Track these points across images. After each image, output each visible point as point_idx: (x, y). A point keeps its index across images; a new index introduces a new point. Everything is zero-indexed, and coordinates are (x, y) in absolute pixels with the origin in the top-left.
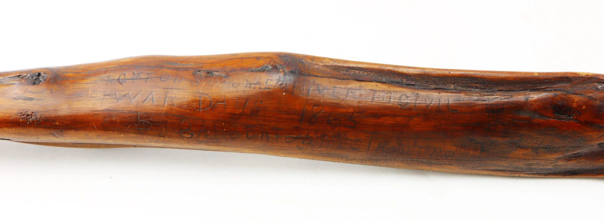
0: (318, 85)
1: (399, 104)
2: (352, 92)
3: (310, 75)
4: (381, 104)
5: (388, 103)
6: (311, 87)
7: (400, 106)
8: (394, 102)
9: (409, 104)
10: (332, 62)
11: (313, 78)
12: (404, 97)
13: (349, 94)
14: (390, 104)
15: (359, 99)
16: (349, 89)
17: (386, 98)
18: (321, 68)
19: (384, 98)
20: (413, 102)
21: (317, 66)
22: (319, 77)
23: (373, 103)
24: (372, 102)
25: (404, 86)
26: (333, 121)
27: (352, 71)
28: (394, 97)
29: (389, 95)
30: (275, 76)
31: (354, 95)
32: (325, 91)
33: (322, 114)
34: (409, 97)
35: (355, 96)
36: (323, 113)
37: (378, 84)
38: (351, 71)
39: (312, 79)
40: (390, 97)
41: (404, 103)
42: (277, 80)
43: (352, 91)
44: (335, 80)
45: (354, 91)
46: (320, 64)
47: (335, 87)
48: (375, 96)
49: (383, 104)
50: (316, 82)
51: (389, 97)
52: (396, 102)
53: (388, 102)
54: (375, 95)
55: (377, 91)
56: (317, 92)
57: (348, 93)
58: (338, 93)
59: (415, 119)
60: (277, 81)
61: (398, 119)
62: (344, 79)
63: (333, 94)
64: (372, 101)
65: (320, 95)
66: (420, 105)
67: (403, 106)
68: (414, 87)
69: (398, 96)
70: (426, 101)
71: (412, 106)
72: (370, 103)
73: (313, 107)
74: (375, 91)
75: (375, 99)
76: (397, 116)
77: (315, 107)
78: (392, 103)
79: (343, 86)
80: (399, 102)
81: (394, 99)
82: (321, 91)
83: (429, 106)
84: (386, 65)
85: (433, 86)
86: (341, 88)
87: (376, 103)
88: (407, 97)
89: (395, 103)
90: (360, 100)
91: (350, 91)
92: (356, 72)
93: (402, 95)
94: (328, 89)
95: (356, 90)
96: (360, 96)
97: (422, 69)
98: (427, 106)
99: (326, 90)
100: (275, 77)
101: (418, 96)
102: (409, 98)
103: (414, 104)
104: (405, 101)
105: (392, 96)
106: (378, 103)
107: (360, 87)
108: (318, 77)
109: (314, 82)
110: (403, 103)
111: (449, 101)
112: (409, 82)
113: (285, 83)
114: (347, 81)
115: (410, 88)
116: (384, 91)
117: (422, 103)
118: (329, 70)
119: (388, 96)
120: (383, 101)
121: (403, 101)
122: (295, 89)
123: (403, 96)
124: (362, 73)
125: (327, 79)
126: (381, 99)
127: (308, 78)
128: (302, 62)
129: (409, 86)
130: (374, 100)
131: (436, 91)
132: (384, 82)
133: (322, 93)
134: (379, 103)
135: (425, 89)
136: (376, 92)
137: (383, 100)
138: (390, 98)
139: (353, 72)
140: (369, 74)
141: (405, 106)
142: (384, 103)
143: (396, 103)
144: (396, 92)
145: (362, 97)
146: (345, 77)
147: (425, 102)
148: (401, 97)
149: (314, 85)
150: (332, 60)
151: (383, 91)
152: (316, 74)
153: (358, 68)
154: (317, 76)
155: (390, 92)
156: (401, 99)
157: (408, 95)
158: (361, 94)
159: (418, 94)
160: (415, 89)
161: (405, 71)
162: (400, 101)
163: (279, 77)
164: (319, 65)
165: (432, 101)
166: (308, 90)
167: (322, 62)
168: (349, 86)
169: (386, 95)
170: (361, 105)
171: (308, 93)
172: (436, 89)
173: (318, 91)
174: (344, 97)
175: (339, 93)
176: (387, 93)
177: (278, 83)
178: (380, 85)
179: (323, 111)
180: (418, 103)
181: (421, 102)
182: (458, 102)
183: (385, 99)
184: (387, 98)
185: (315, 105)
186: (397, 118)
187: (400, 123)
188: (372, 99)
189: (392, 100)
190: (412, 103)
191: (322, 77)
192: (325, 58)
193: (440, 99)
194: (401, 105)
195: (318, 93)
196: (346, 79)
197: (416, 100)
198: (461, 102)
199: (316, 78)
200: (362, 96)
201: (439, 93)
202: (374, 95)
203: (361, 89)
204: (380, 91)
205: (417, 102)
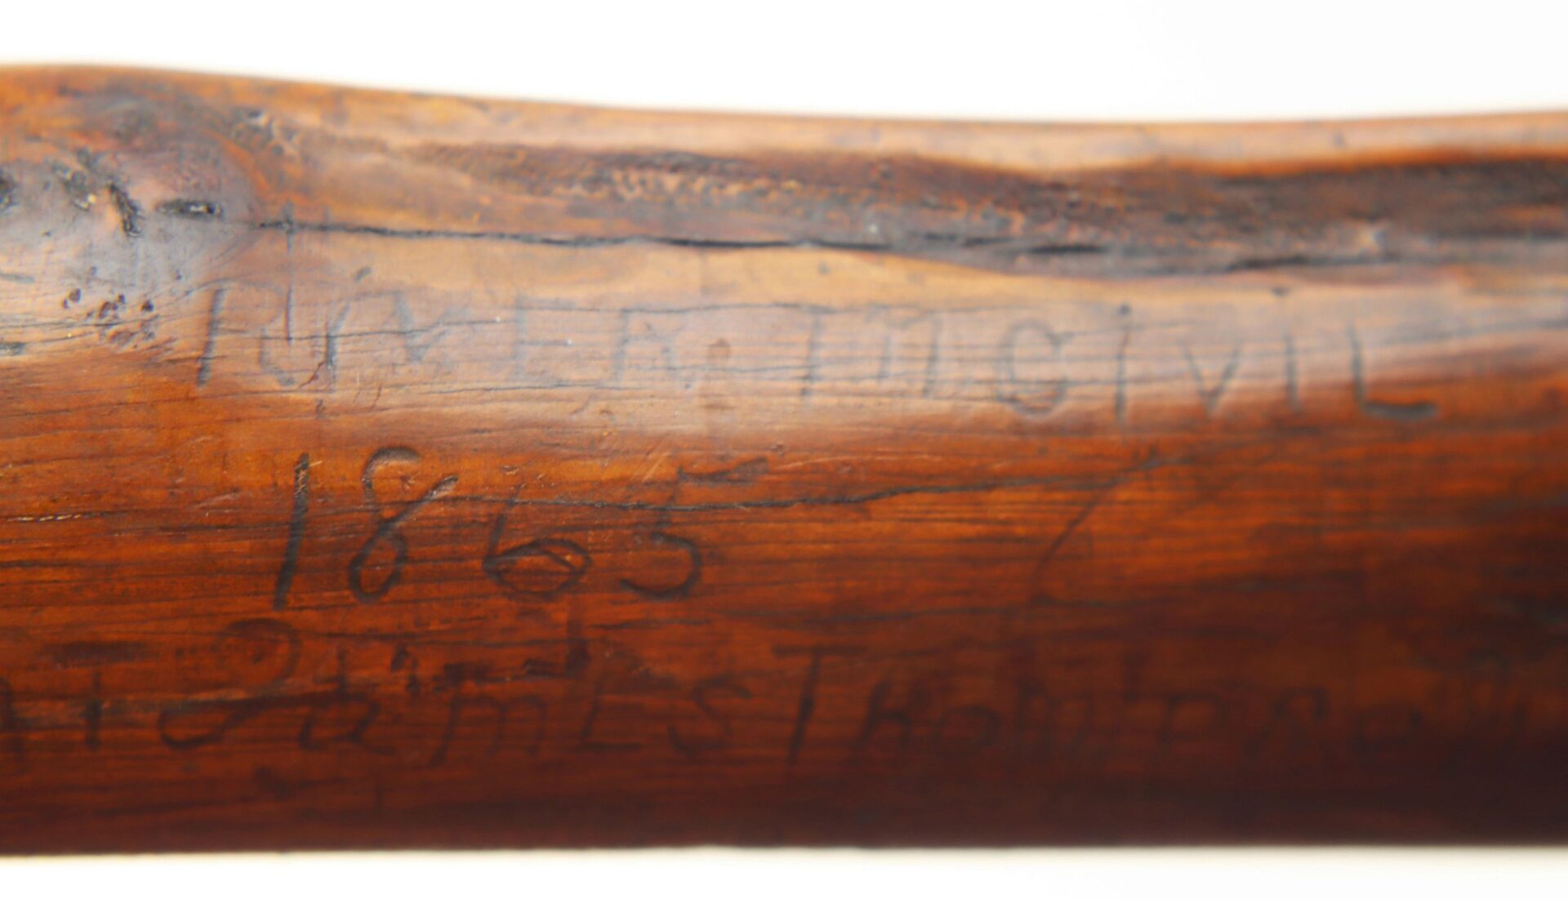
0: (397, 294)
1: (1000, 398)
2: (650, 332)
3: (324, 228)
4: (870, 402)
5: (925, 392)
6: (342, 315)
7: (1009, 409)
8: (963, 382)
9: (1073, 391)
10: (478, 119)
11: (352, 242)
12: (1027, 344)
13: (632, 349)
14: (938, 398)
15: (708, 378)
16: (625, 311)
17: (902, 358)
18: (409, 170)
19: (885, 359)
20: (1104, 370)
21: (373, 159)
22: (393, 233)
23: (815, 400)
24: (804, 392)
25: (1023, 261)
26: (526, 561)
27: (634, 176)
28: (958, 347)
29: (920, 334)
30: (46, 245)
31: (666, 350)
32: (454, 335)
33: (440, 510)
34: (1069, 335)
35: (677, 363)
36: (444, 500)
37: (832, 258)
38: (625, 179)
39: (342, 253)
40: (934, 346)
41: (1040, 382)
42: (70, 272)
43: (649, 327)
44: (516, 248)
45: (658, 321)
46: (397, 139)
47: (520, 305)
48: (822, 353)
49: (886, 400)
50: (380, 273)
51: (924, 352)
52: (979, 382)
53: (919, 386)
54: (823, 339)
55: (828, 311)
56: (390, 350)
57: (625, 341)
58: (547, 344)
59: (1123, 495)
60: (72, 283)
61: (1003, 504)
62: (582, 241)
63: (514, 356)
64: (807, 384)
65: (416, 366)
66: (1156, 387)
67: (1032, 410)
68: (1090, 263)
69: (987, 333)
70: (1189, 357)
71: (1094, 406)
72: (793, 400)
73: (368, 464)
74: (819, 310)
75: (823, 371)
76: (994, 482)
77: (379, 467)
78: (948, 389)
79: (580, 294)
80: (999, 382)
81: (960, 360)
82: (419, 340)
83: (1215, 393)
84: (877, 125)
85: (1230, 249)
86: (567, 307)
87: (832, 401)
88: (1055, 340)
89: (967, 391)
90: (718, 385)
91: (636, 322)
92: (660, 186)
93: (1017, 327)
94: (471, 323)
95: (682, 311)
96: (711, 356)
97: (1140, 128)
98: (1202, 393)
99: (455, 329)
100: (51, 252)
101: (1127, 329)
102: (1066, 349)
103: (1111, 391)
104: (1045, 371)
105: (945, 338)
106: (850, 401)
107: (706, 290)
108: (389, 240)
109: (361, 273)
110: (1032, 387)
111: (1356, 346)
112: (1051, 231)
113: (134, 297)
114: (605, 253)
115: (1064, 274)
116: (885, 307)
117: (1163, 379)
118: (464, 181)
119: (912, 346)
120: (887, 385)
121: (1023, 371)
122: (218, 339)
123: (1024, 336)
124: (706, 190)
125: (458, 247)
126: (873, 368)
127: (312, 246)
128: (256, 130)
129: (1056, 261)
130: (819, 379)
131: (1253, 277)
132: (870, 240)
133: (432, 353)
134: (859, 400)
135: (1172, 268)
136: (825, 318)
137: (881, 376)
138: (932, 359)
139: (643, 183)
140: (763, 193)
141: (1045, 410)
142: (890, 394)
143: (982, 391)
144: (969, 307)
145: (731, 363)
146: (592, 226)
147: (1182, 366)
148: (1007, 344)
149: (362, 295)
150: (481, 105)
151: (876, 309)
152: (371, 217)
153: (670, 154)
154: (380, 232)
155: (923, 311)
156: (1009, 359)
157: (1059, 328)
158: (722, 344)
159: (1125, 310)
160: (1101, 276)
161: (1015, 156)
162: (1003, 376)
163: (87, 252)
164: (383, 148)
165: (1235, 354)
166: (322, 341)
167: (404, 123)
168: (626, 289)
169: (898, 337)
170: (722, 419)
171: (321, 358)
172: (1254, 264)
173: (396, 342)
174: (594, 372)
175: (556, 343)
176: (904, 325)
177: (75, 296)
178: (845, 262)
179: (448, 491)
180: (1140, 380)
181: (1156, 369)
182: (1429, 349)
183: (895, 368)
184: (912, 359)
185: (383, 451)
186: (994, 495)
187: (1020, 530)
188: (802, 372)
189: (948, 371)
190: (1093, 381)
191: (419, 233)
192: (419, 97)
193: (1288, 339)
194: (1013, 400)
195: (399, 355)
196: (601, 240)
197: (1120, 357)
198: (1454, 346)
199: (375, 243)
200: (727, 356)
201: (1279, 291)
202: (812, 345)
203: (714, 307)
204: (851, 309)
205: (1132, 369)
